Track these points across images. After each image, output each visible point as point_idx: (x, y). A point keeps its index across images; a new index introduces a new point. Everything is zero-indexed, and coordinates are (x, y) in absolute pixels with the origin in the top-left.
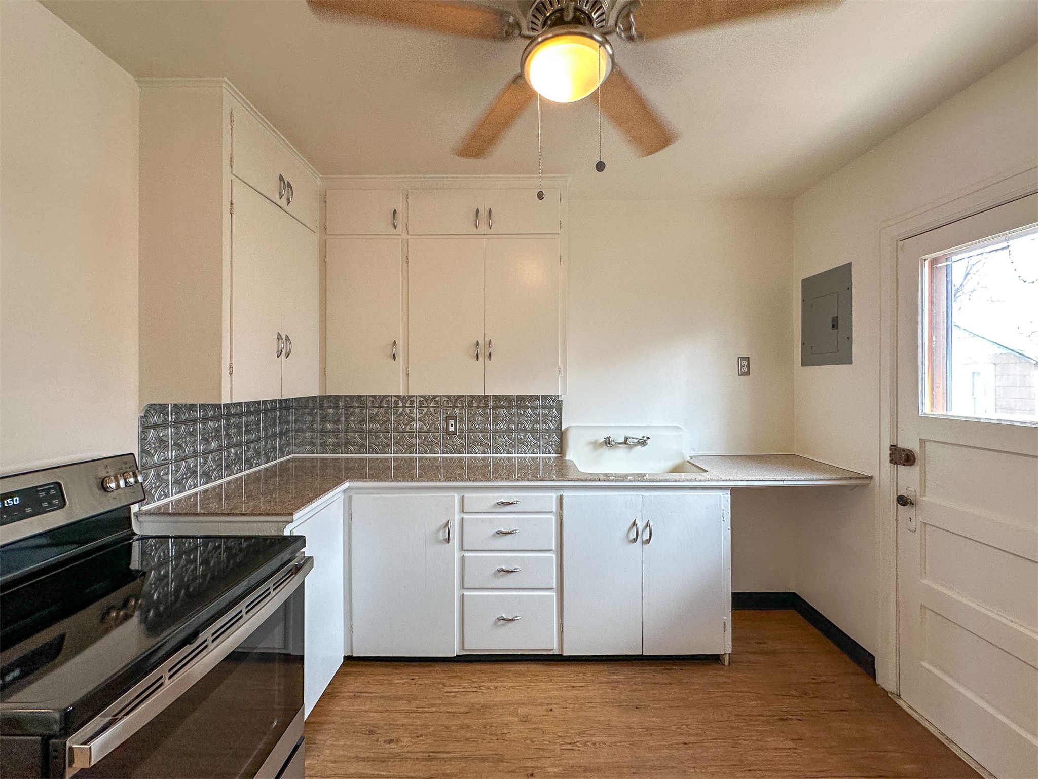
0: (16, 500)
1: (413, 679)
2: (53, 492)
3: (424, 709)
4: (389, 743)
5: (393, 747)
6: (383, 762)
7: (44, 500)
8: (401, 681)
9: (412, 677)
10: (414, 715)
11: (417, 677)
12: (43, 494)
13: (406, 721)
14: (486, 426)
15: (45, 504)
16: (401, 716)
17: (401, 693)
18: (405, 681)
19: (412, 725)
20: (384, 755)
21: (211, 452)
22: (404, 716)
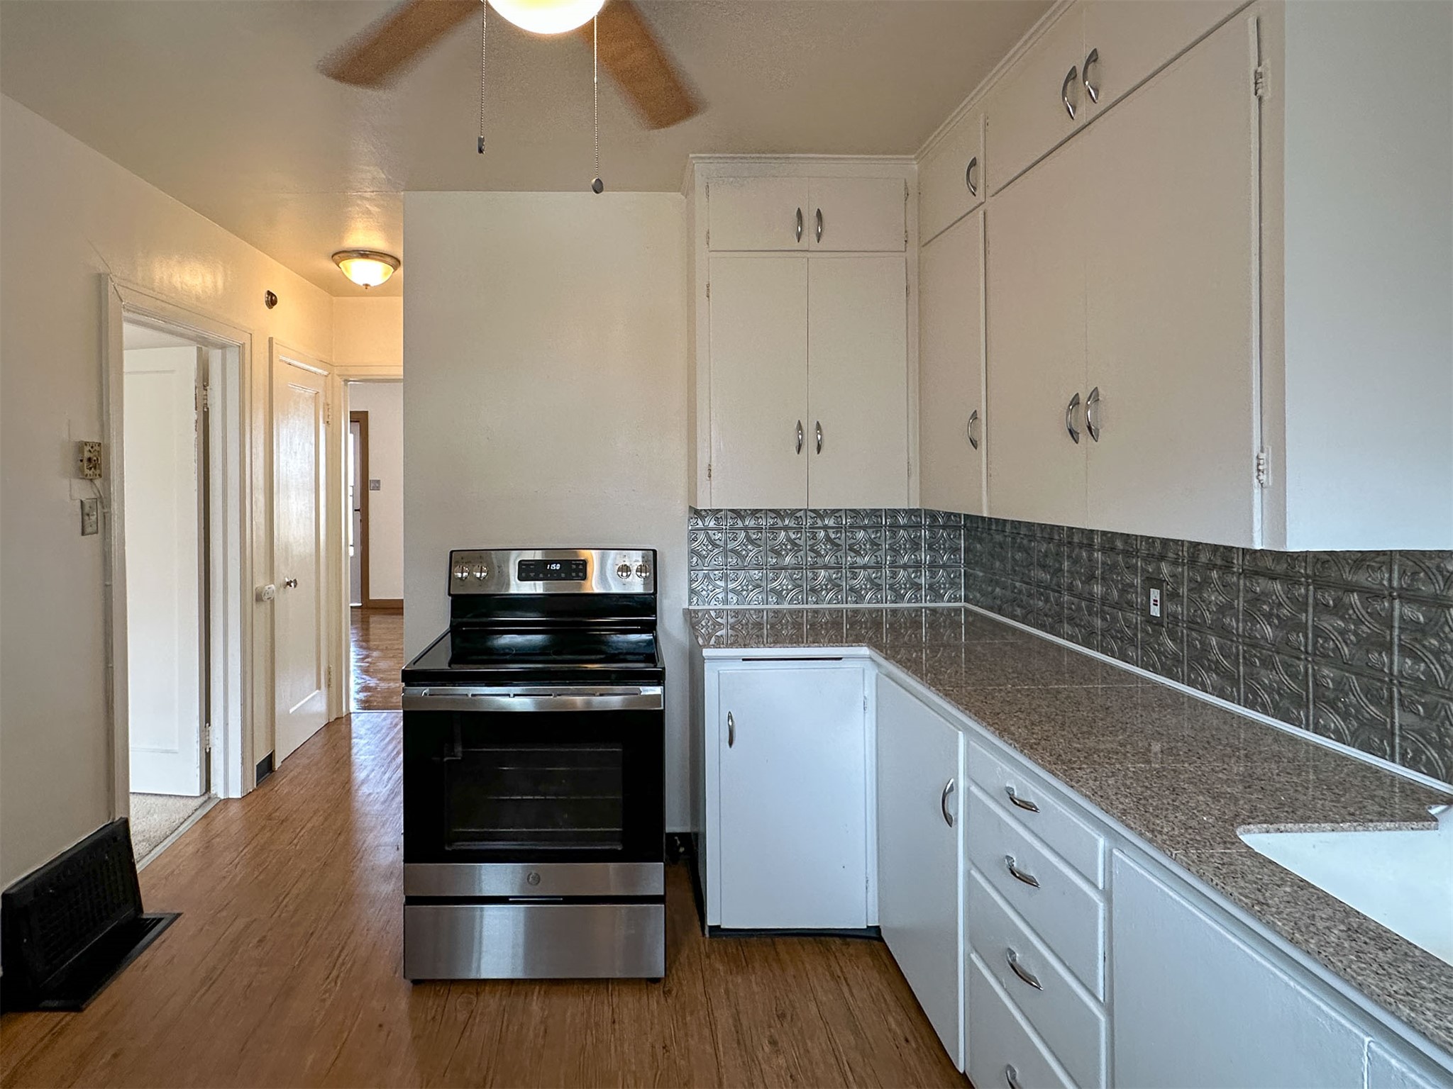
0: (558, 566)
1: (907, 1041)
2: (581, 567)
3: (849, 1074)
4: (770, 1043)
5: (766, 1048)
6: (739, 1043)
7: (574, 570)
8: (894, 1026)
9: (910, 1038)
10: (833, 1061)
11: (914, 1045)
12: (574, 566)
13: (816, 1053)
14: (1227, 621)
15: (574, 574)
16: (823, 1044)
17: (869, 1035)
18: (898, 1031)
19: (811, 1063)
20: (748, 1043)
21: (785, 568)
22: (825, 1048)
